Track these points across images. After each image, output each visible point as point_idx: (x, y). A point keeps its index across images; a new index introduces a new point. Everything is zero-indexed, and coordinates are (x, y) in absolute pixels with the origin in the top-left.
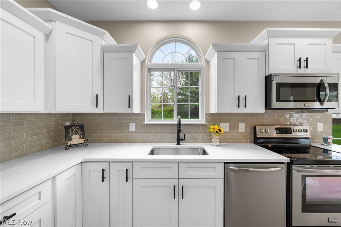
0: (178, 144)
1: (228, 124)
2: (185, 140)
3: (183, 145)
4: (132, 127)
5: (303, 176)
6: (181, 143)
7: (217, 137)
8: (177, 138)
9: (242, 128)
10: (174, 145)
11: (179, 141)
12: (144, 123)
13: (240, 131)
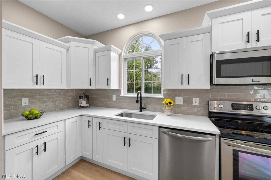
0: (141, 111)
1: (183, 98)
2: (145, 109)
3: (144, 112)
4: (114, 98)
5: (234, 150)
6: (142, 111)
7: (168, 108)
8: (140, 107)
9: (196, 102)
10: (138, 112)
11: (141, 109)
12: (120, 96)
13: (194, 104)
